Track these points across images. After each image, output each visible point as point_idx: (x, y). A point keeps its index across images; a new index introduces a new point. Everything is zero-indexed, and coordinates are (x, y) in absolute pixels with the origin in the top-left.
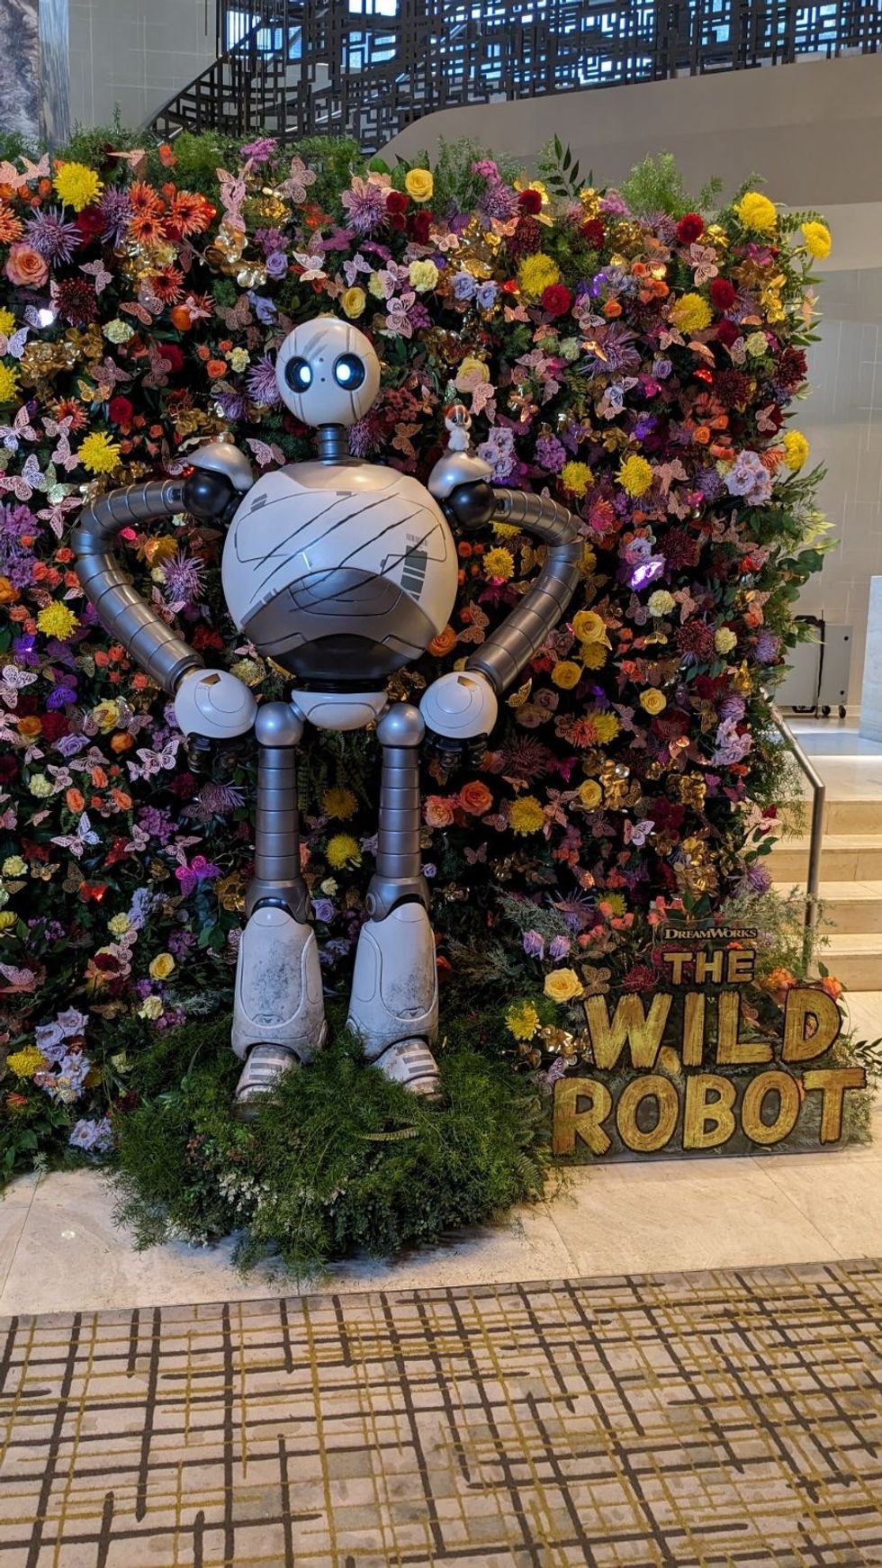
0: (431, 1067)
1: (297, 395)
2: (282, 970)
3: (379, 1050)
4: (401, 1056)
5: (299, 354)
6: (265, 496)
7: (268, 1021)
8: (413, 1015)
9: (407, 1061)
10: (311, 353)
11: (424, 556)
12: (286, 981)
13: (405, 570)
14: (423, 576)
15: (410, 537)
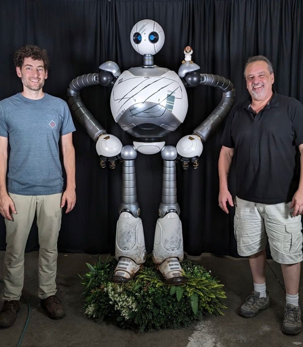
0: (179, 268)
1: (136, 45)
2: (129, 233)
3: (162, 261)
4: (168, 264)
5: (138, 31)
6: (122, 79)
7: (125, 249)
8: (173, 250)
9: (170, 265)
10: (142, 31)
11: (174, 97)
12: (130, 236)
13: (167, 102)
14: (173, 104)
15: (169, 91)
